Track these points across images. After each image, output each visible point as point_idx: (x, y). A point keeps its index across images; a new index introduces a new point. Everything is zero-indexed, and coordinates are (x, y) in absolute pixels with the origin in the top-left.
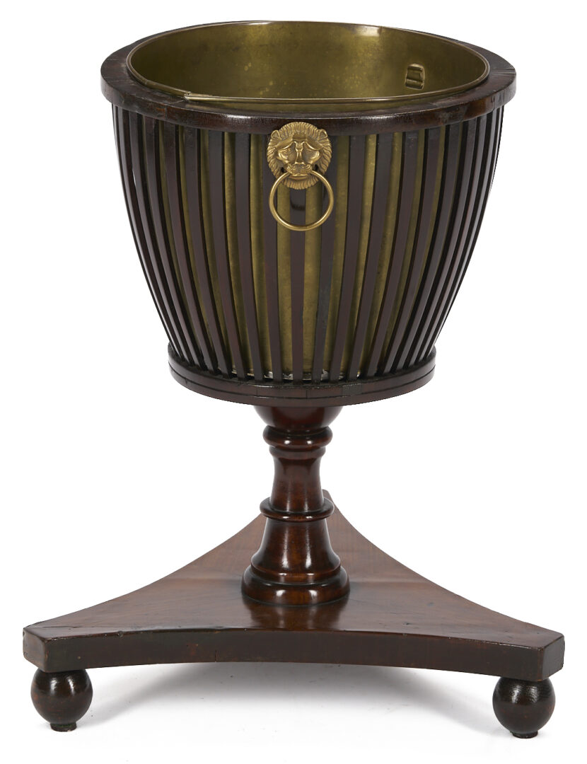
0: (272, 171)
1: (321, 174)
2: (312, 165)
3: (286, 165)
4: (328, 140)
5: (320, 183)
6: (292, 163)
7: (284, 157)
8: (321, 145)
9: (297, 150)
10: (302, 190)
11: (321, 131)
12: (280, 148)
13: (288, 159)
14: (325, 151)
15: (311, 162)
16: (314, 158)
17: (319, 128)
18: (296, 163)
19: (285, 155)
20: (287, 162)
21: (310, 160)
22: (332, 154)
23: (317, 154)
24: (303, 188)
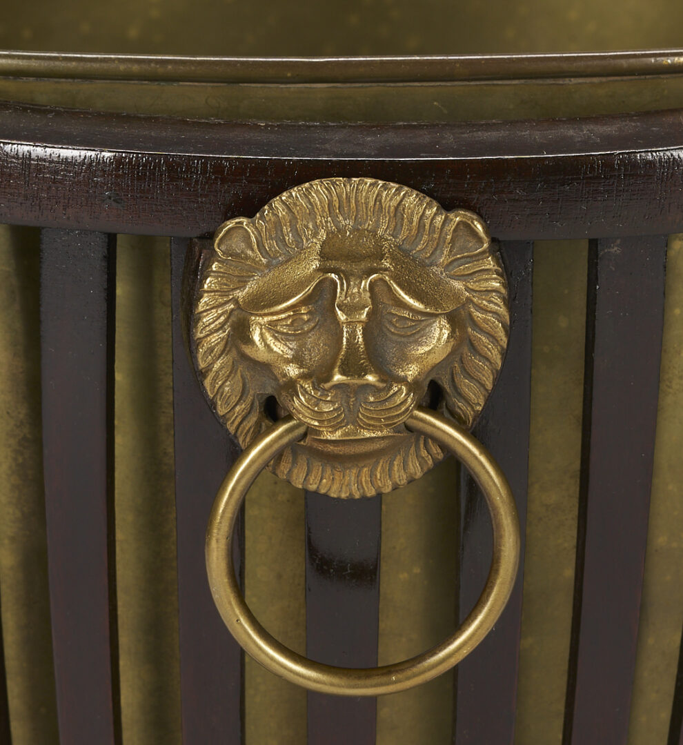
0: (221, 411)
1: (458, 423)
2: (413, 386)
3: (291, 386)
4: (490, 263)
5: (452, 464)
6: (319, 376)
7: (278, 347)
8: (458, 285)
9: (342, 316)
10: (364, 499)
11: (457, 218)
12: (260, 302)
13: (297, 359)
14: (478, 315)
15: (412, 371)
16: (422, 350)
17: (447, 205)
18: (338, 377)
19: (278, 336)
20: (293, 371)
21: (405, 359)
22: (509, 331)
23: (439, 335)
24: (371, 492)
